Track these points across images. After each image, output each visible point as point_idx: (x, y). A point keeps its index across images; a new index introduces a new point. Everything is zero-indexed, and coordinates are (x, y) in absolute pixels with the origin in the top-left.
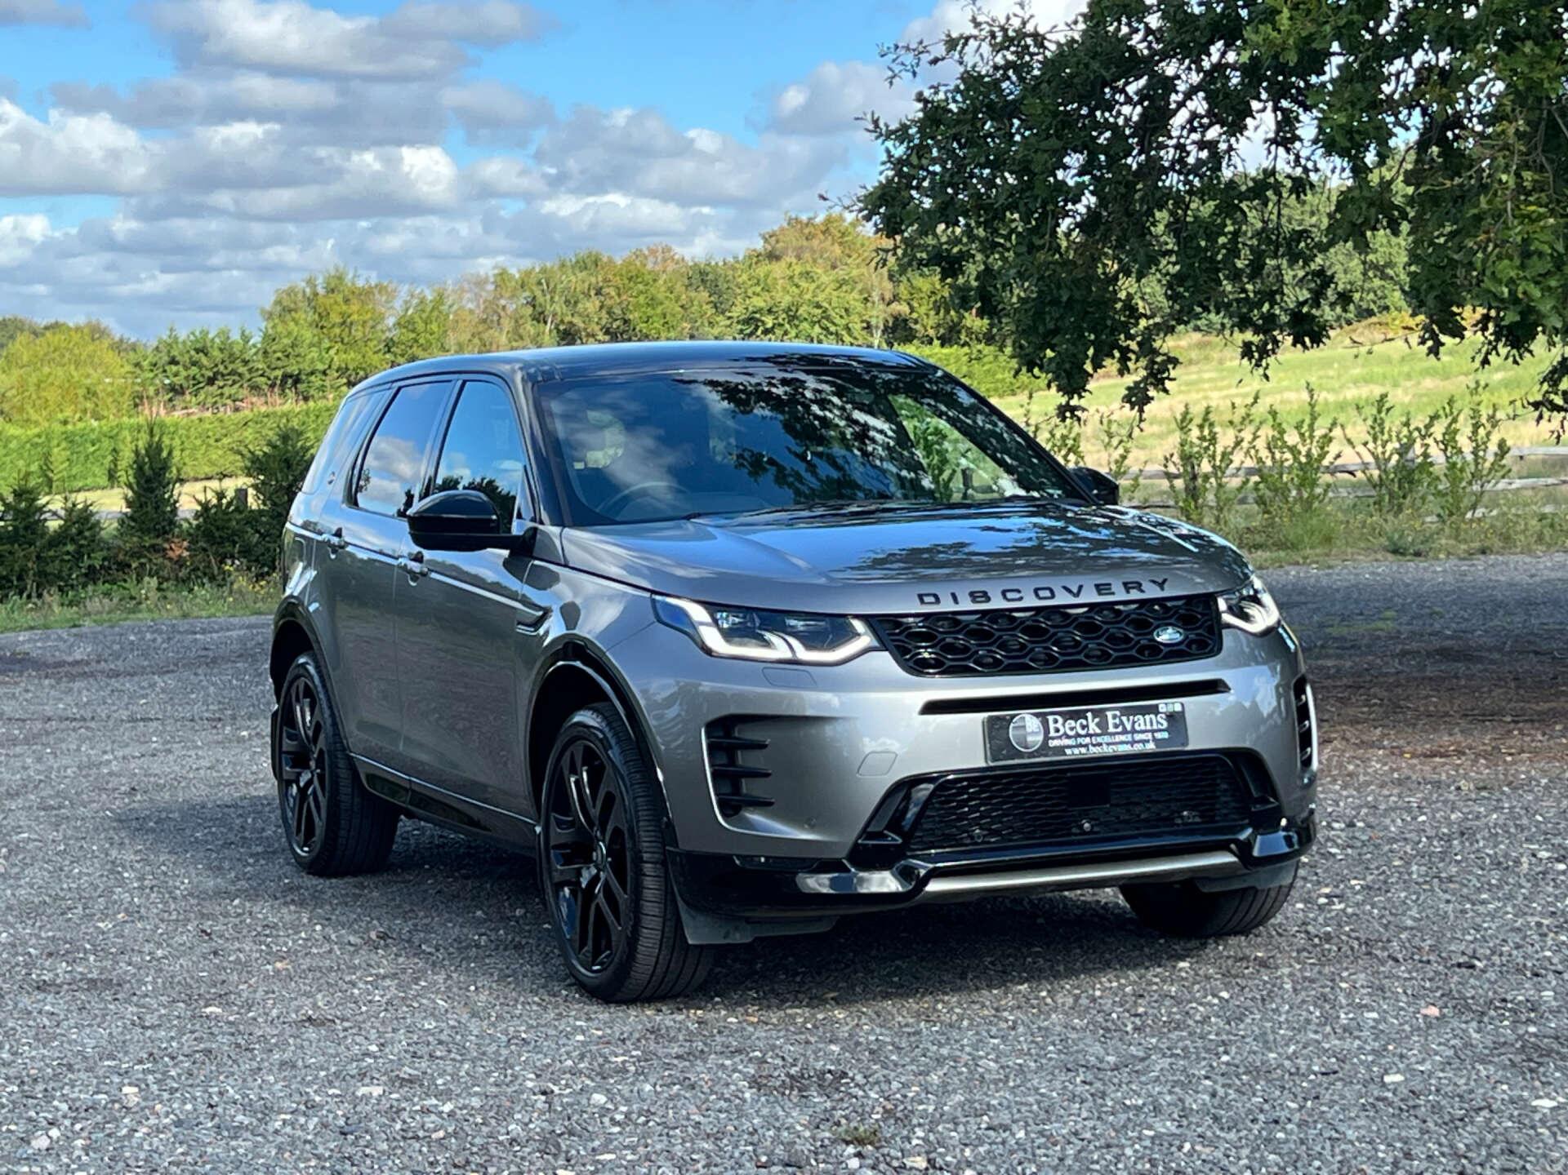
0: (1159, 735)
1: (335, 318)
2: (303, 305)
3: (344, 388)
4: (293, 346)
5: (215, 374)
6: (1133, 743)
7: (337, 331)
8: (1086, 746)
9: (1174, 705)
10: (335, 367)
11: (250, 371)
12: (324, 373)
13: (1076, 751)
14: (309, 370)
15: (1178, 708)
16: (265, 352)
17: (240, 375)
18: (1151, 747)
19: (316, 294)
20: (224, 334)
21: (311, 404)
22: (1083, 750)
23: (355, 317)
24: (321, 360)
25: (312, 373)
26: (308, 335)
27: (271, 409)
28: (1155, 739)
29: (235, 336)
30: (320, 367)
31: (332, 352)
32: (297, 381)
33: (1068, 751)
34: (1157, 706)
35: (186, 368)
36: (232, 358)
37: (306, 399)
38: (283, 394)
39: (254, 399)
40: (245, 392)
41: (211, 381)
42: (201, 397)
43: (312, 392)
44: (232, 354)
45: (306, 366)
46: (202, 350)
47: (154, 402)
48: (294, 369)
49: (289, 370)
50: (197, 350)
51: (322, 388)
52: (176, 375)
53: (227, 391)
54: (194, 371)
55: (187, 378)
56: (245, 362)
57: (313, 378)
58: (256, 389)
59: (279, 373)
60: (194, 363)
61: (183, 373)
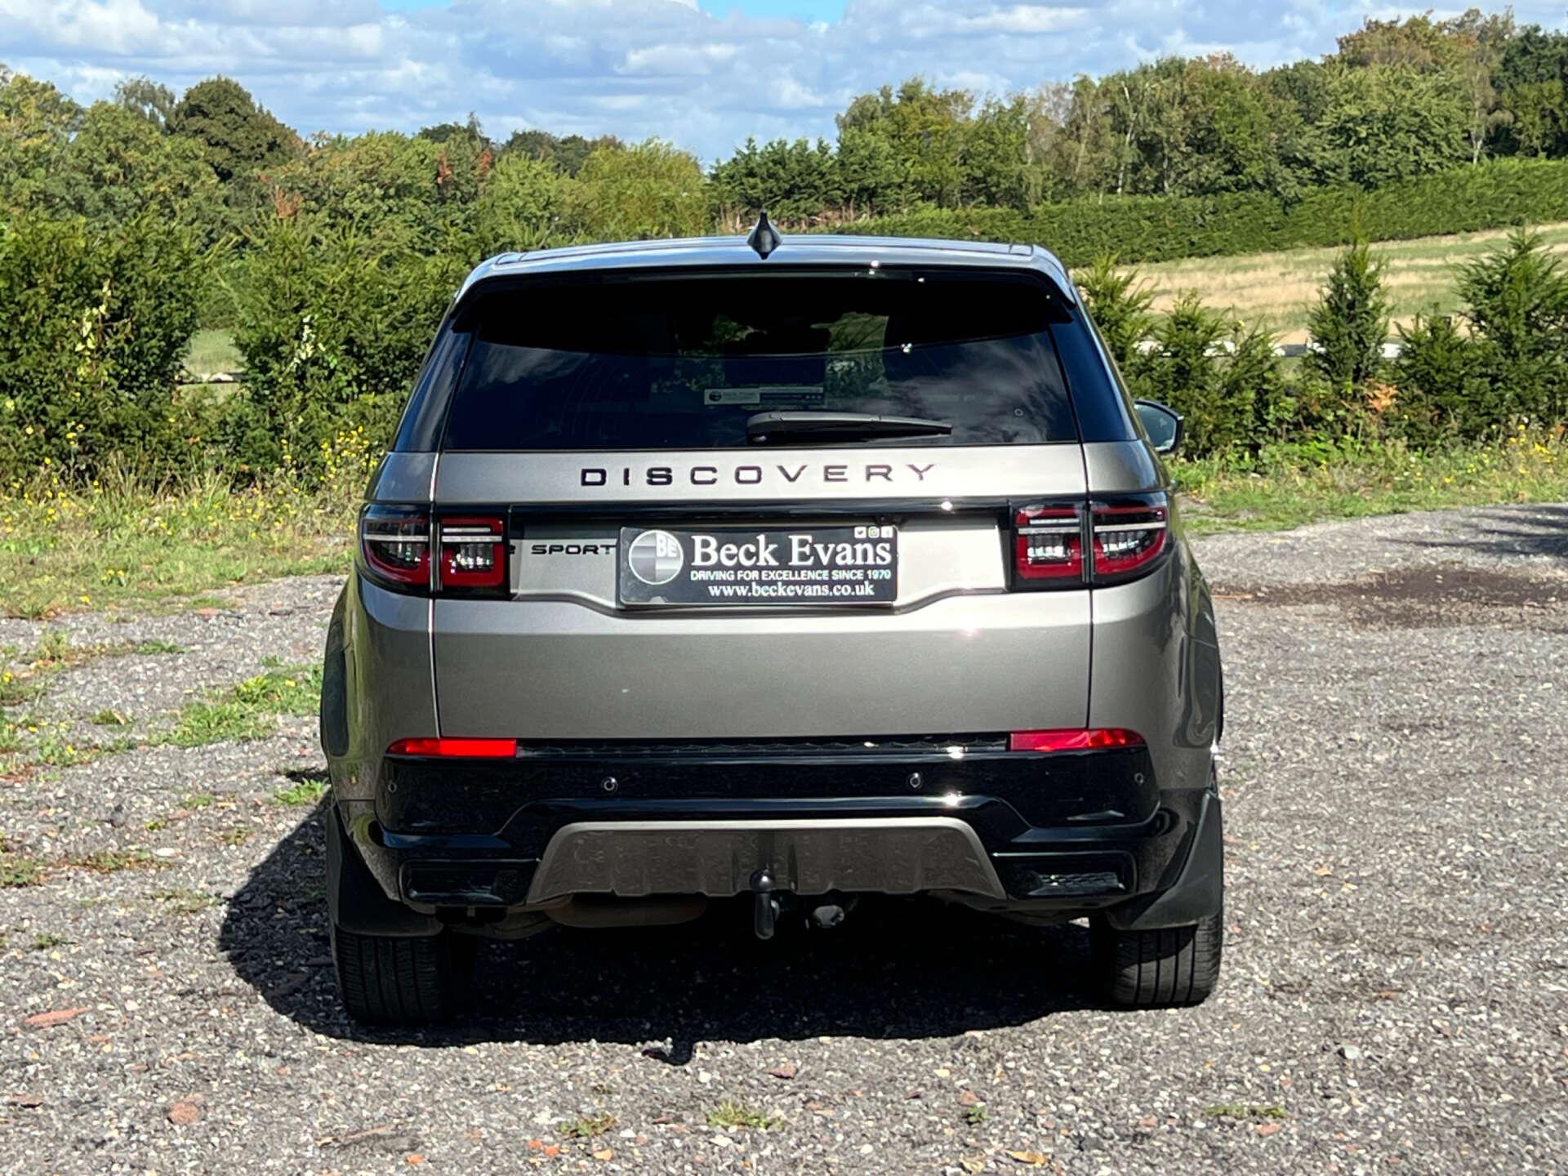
1: (915, 128)
3: (919, 203)
4: (870, 158)
5: (792, 187)
7: (915, 142)
10: (911, 179)
11: (826, 183)
12: (900, 186)
14: (885, 183)
16: (843, 164)
17: (816, 188)
19: (889, 103)
20: (802, 146)
21: (886, 218)
23: (935, 127)
24: (897, 173)
25: (888, 187)
26: (885, 147)
27: (845, 224)
29: (812, 146)
30: (897, 180)
31: (908, 164)
32: (872, 194)
35: (764, 181)
36: (810, 170)
37: (881, 214)
38: (858, 208)
39: (829, 214)
40: (820, 206)
41: (788, 194)
42: (777, 211)
43: (887, 206)
44: (809, 166)
45: (882, 179)
46: (780, 162)
47: (730, 215)
48: (870, 182)
49: (866, 183)
50: (775, 162)
51: (897, 202)
52: (754, 187)
53: (803, 205)
54: (771, 183)
55: (763, 191)
56: (822, 175)
57: (889, 191)
58: (831, 203)
59: (855, 186)
60: (771, 176)
61: (761, 186)
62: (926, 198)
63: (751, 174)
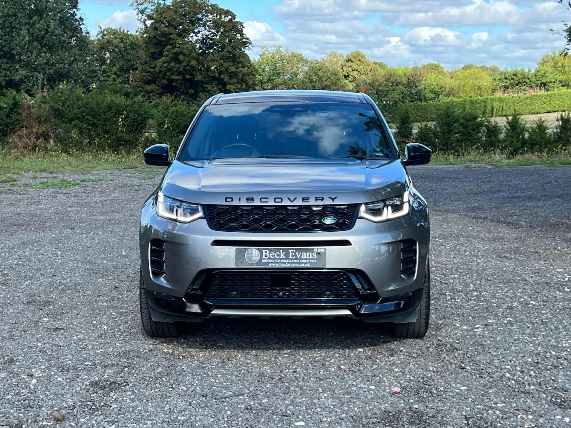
0: (312, 261)
1: (560, 64)
2: (551, 61)
3: (561, 87)
4: (545, 73)
5: (519, 82)
6: (299, 263)
7: (560, 69)
8: (278, 263)
9: (321, 249)
10: (558, 80)
11: (530, 81)
12: (554, 82)
13: (274, 265)
14: (549, 81)
15: (323, 250)
16: (536, 75)
17: (527, 83)
18: (308, 265)
19: (555, 57)
20: (523, 70)
21: (549, 92)
22: (277, 265)
23: (566, 64)
24: (554, 78)
25: (550, 82)
26: (550, 70)
27: (536, 94)
28: (310, 262)
29: (526, 70)
30: (553, 80)
31: (557, 76)
32: (545, 84)
33: (270, 265)
34: (313, 249)
35: (510, 80)
36: (525, 77)
37: (548, 91)
38: (540, 89)
39: (531, 91)
40: (528, 88)
41: (517, 85)
42: (514, 90)
43: (550, 88)
44: (524, 76)
45: (548, 80)
46: (515, 75)
47: (499, 91)
48: (544, 81)
49: (543, 81)
50: (514, 75)
51: (553, 87)
52: (506, 82)
53: (522, 88)
54: (512, 81)
55: (510, 84)
56: (529, 79)
57: (550, 84)
58: (531, 87)
59: (539, 82)
60: (512, 79)
61: (509, 82)
62: (563, 86)
63: (506, 78)
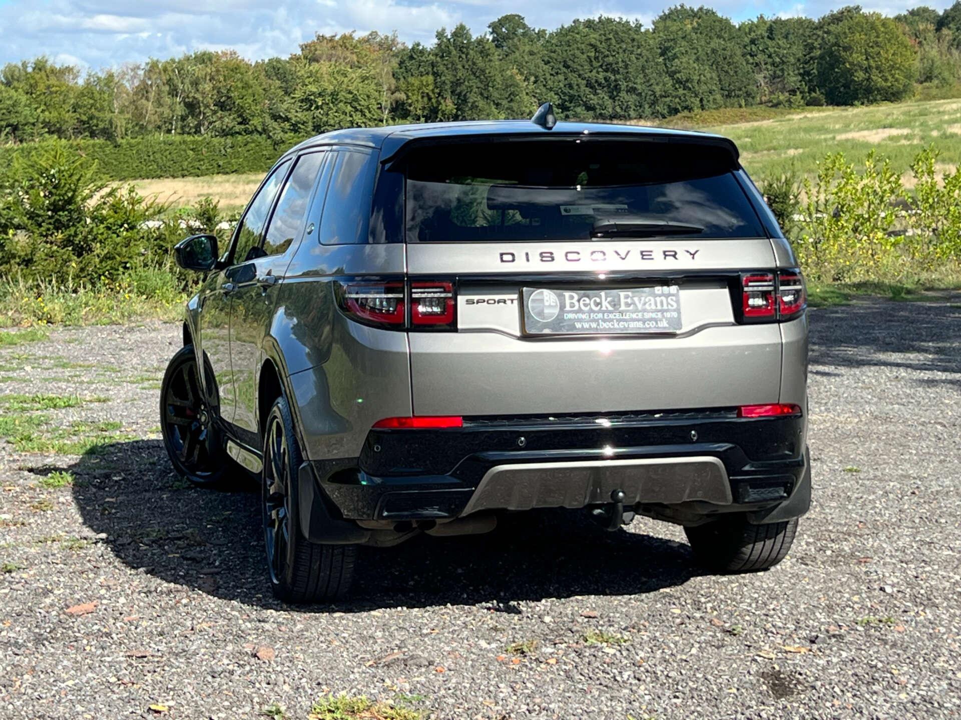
3: (47, 135)
4: (14, 106)
10: (41, 120)
12: (34, 124)
14: (24, 122)
21: (25, 144)
24: (31, 116)
25: (25, 125)
26: (24, 99)
30: (32, 121)
31: (39, 111)
32: (15, 128)
37: (21, 141)
43: (25, 137)
45: (22, 119)
48: (14, 121)
49: (11, 121)
51: (32, 135)
57: (26, 128)
59: (4, 123)
62: (50, 132)
